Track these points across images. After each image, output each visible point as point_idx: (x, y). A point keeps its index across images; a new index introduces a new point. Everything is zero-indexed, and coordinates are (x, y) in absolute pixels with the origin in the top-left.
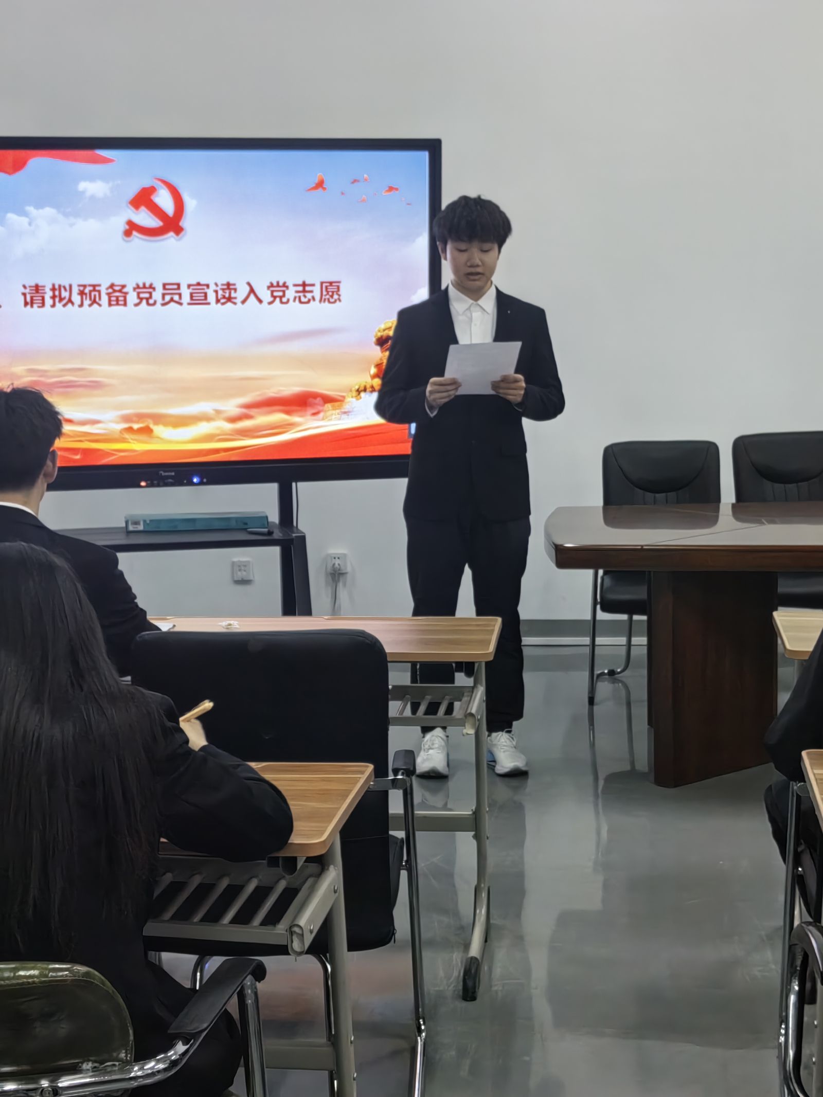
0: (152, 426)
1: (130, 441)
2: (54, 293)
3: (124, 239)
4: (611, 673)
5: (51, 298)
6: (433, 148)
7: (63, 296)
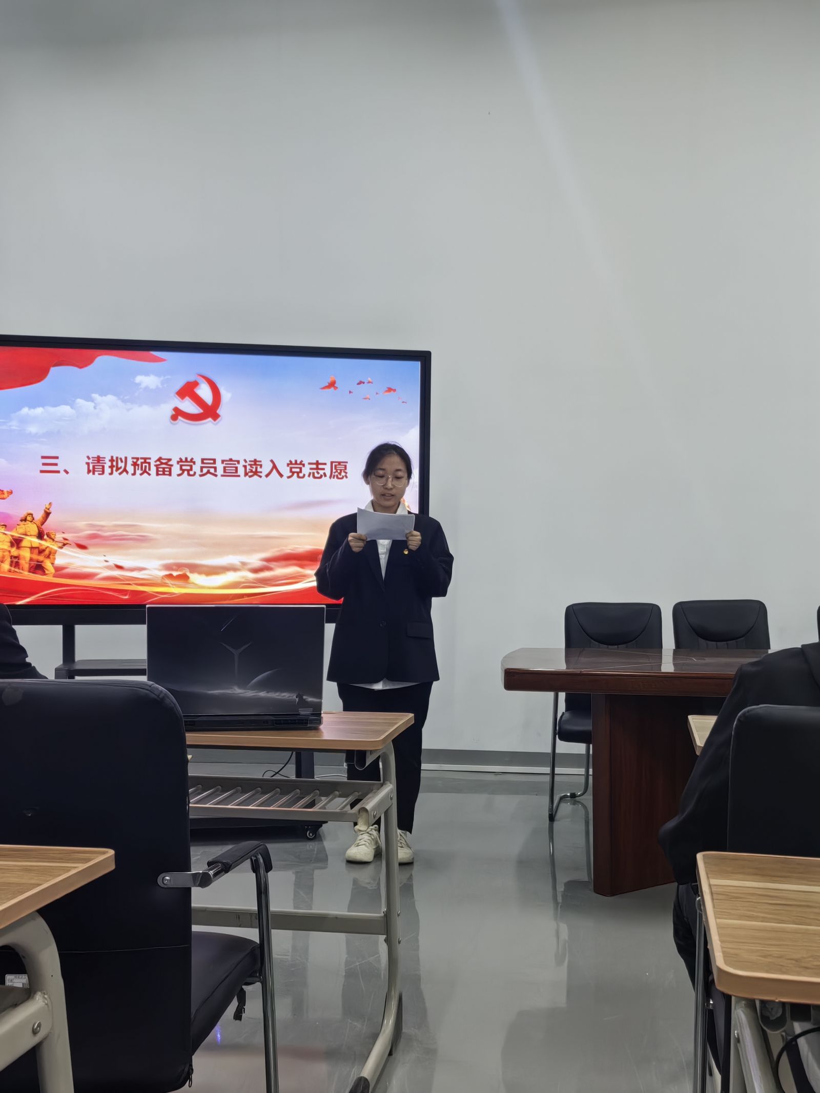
0: (188, 574)
1: (170, 585)
2: (112, 464)
3: (171, 422)
4: (573, 796)
5: (110, 467)
6: (424, 358)
7: (119, 466)
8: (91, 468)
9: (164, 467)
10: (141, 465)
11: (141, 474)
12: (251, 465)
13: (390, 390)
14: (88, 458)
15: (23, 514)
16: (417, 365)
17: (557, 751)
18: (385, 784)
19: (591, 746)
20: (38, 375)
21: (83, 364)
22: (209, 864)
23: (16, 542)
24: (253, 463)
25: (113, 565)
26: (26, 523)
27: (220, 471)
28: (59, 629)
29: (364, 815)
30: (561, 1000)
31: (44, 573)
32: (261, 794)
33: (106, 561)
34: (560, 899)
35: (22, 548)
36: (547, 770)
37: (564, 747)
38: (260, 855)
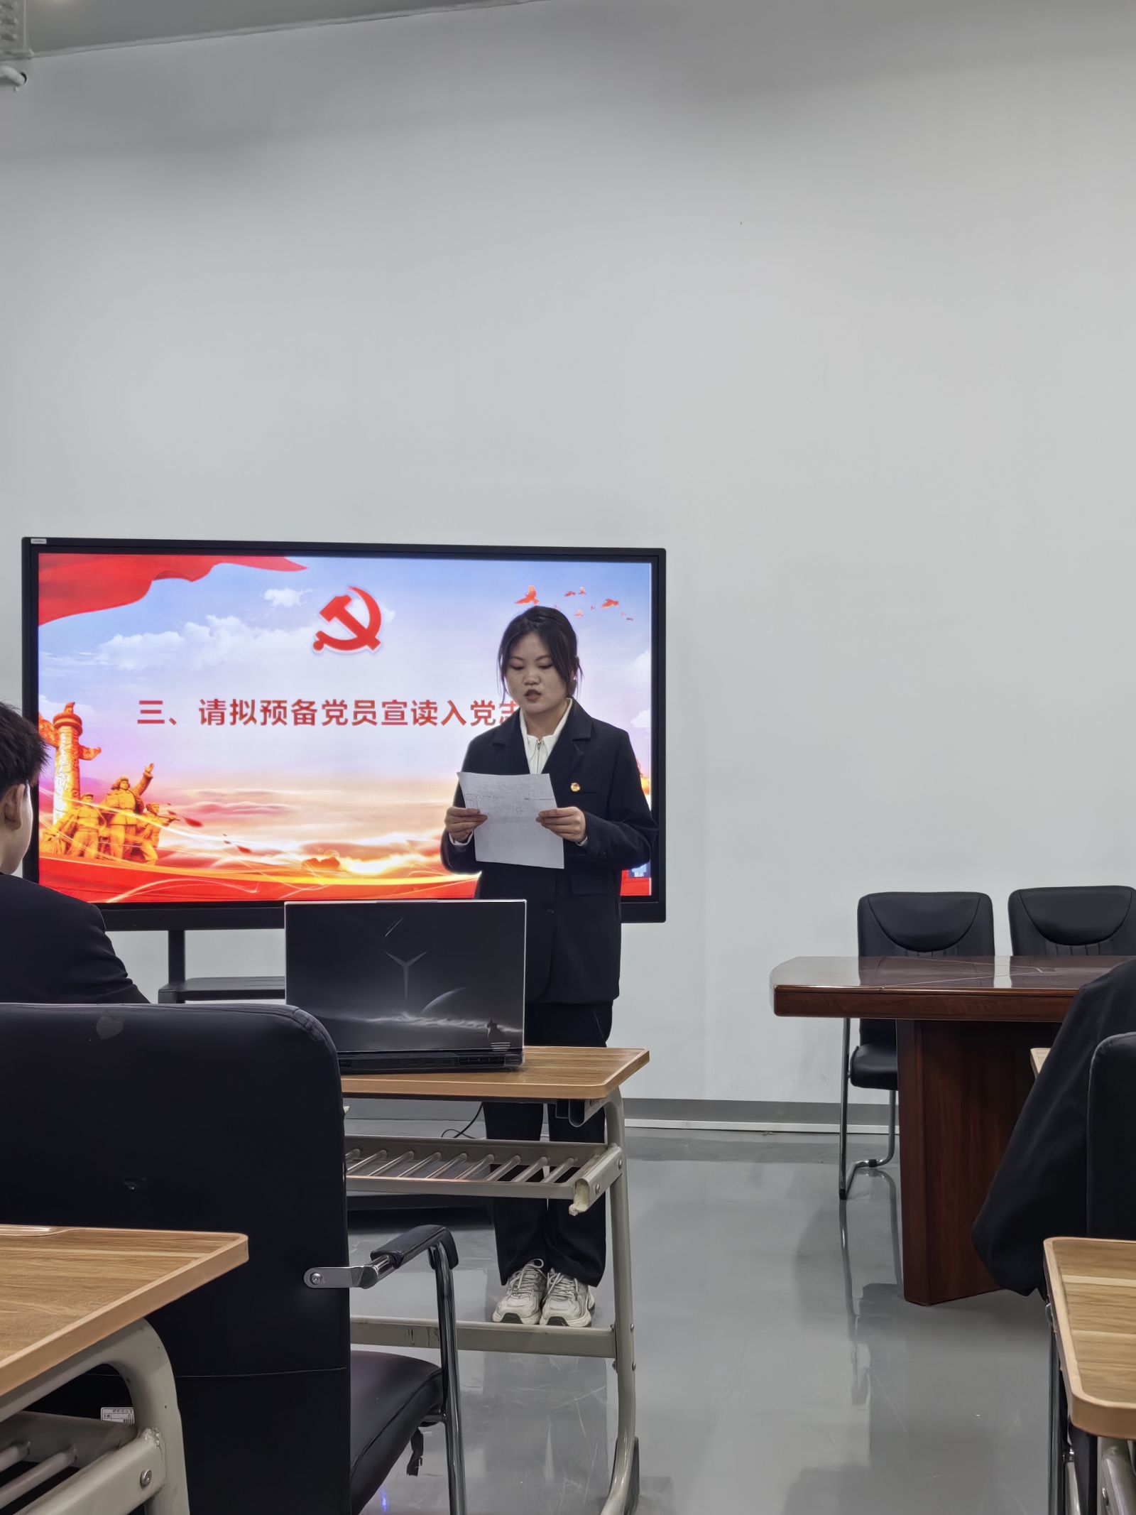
0: (338, 858)
1: (314, 874)
2: (235, 710)
3: (314, 653)
4: (873, 1164)
5: (231, 714)
6: (656, 558)
7: (244, 713)
8: (206, 716)
9: (305, 713)
10: (274, 711)
11: (274, 723)
12: (421, 708)
13: (609, 602)
14: (203, 702)
15: (114, 782)
16: (647, 568)
17: (850, 1101)
18: (611, 1147)
19: (897, 1093)
20: (136, 591)
21: (195, 575)
22: (374, 1256)
23: (106, 818)
24: (424, 706)
25: (237, 848)
26: (119, 792)
27: (380, 717)
28: (163, 936)
29: (582, 1188)
30: (862, 1453)
31: (143, 860)
32: (441, 1160)
33: (227, 843)
34: (857, 1310)
35: (113, 826)
36: (836, 1128)
37: (859, 1095)
38: (441, 1244)
